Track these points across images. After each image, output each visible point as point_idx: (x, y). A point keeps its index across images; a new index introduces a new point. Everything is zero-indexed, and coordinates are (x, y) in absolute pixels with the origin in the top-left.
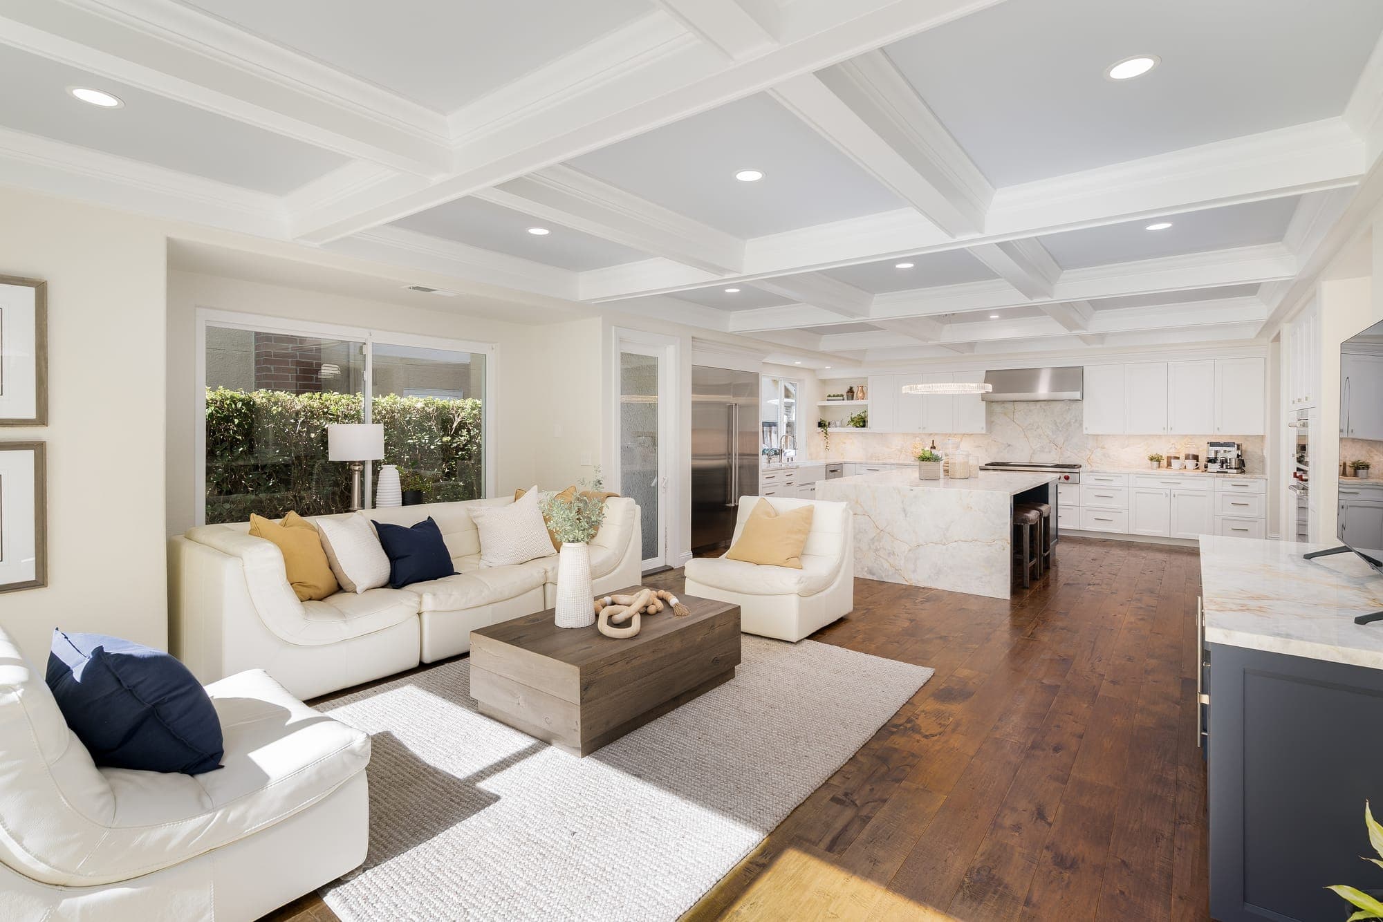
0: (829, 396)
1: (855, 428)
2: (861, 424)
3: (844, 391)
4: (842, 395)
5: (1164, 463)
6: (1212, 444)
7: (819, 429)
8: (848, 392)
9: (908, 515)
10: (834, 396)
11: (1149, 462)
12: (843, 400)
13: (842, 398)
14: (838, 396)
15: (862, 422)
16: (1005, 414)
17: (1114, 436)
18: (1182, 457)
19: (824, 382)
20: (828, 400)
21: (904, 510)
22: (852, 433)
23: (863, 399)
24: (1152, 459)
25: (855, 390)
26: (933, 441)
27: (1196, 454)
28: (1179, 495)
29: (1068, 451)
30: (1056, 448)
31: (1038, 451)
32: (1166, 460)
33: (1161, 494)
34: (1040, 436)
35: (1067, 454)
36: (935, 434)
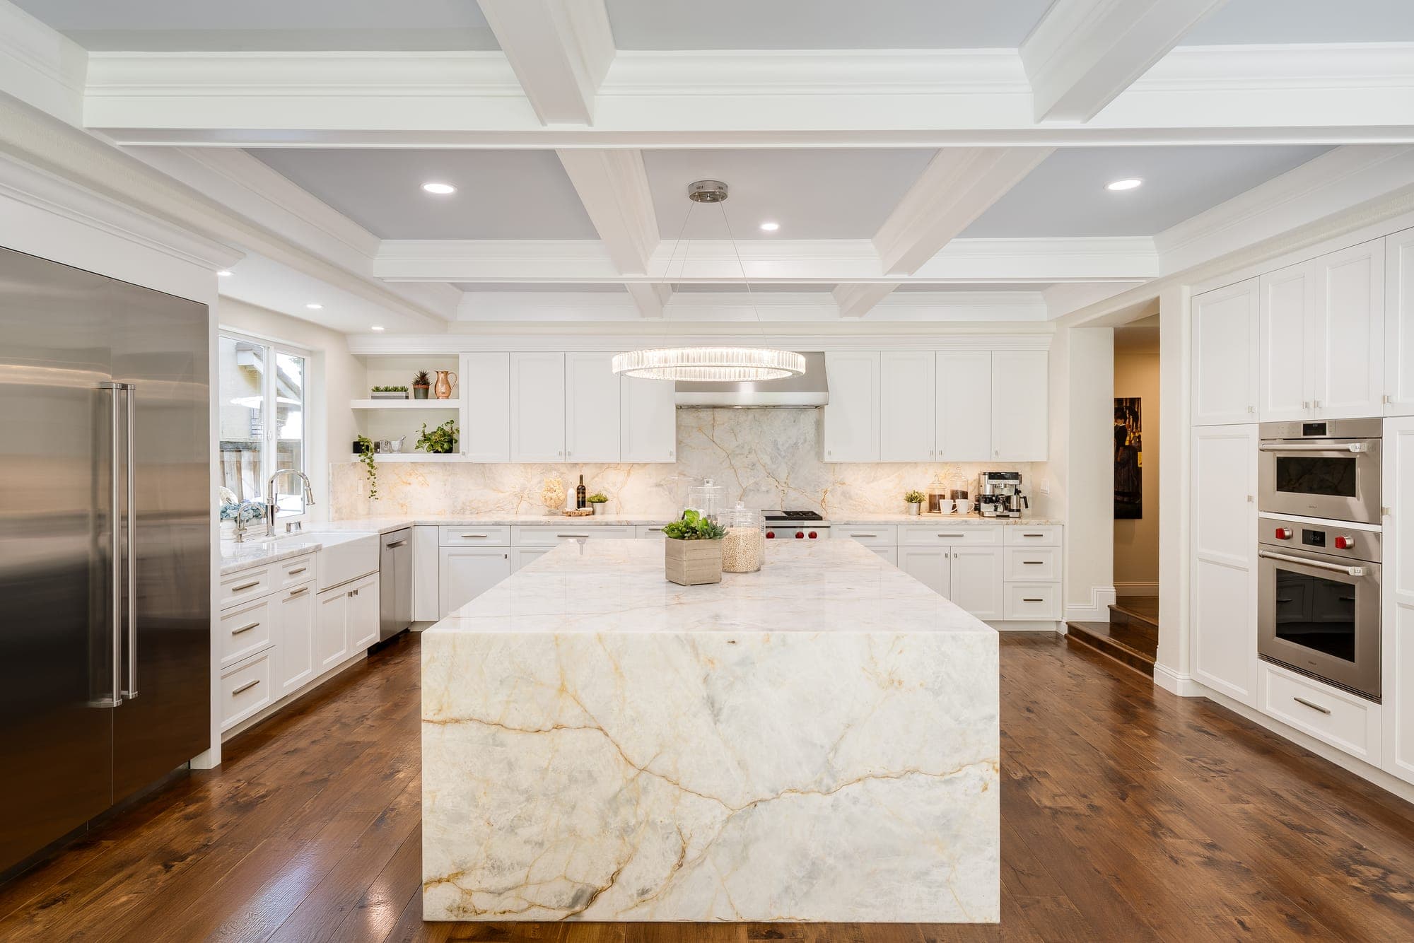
0: (377, 389)
1: (432, 455)
2: (446, 446)
3: (407, 379)
4: (404, 389)
5: (925, 505)
6: (993, 476)
7: (356, 458)
8: (417, 383)
9: (722, 718)
10: (387, 390)
11: (907, 504)
12: (407, 397)
13: (404, 394)
14: (395, 390)
15: (445, 442)
16: (700, 429)
17: (857, 464)
18: (948, 495)
19: (363, 362)
20: (373, 398)
21: (711, 702)
22: (423, 464)
23: (447, 397)
24: (911, 499)
25: (432, 378)
26: (581, 477)
27: (965, 490)
28: (961, 554)
29: (795, 489)
30: (777, 484)
31: (750, 490)
32: (928, 501)
33: (939, 554)
34: (754, 465)
35: (793, 494)
36: (584, 464)
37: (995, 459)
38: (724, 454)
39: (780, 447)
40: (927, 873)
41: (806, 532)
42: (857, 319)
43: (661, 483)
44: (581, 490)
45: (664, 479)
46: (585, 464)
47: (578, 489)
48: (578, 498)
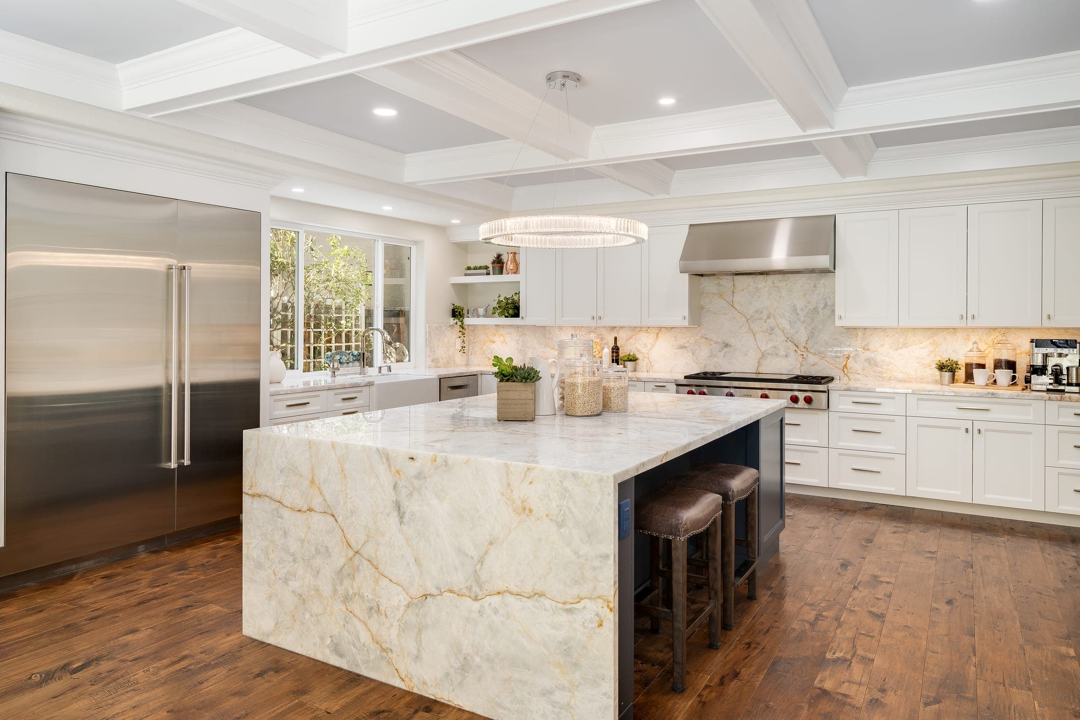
0: (469, 268)
1: (503, 318)
2: (511, 311)
3: (487, 260)
4: (486, 268)
5: (961, 374)
6: (1039, 343)
7: (452, 321)
8: (494, 262)
9: (405, 520)
10: (475, 268)
11: (937, 372)
12: (488, 274)
13: (485, 271)
14: (480, 268)
15: (512, 309)
16: (721, 295)
17: (883, 329)
18: (990, 364)
19: (464, 248)
20: (466, 275)
21: (398, 506)
22: (503, 326)
23: (515, 273)
24: (941, 367)
25: (504, 258)
26: (616, 339)
27: (1012, 359)
28: (986, 430)
29: (815, 354)
30: (796, 349)
31: (769, 354)
32: (963, 369)
33: (959, 428)
34: (772, 330)
35: (812, 359)
36: (620, 327)
37: (1047, 323)
38: (744, 319)
39: (799, 312)
40: (551, 692)
41: (801, 396)
42: (862, 178)
43: (685, 346)
44: (616, 350)
45: (688, 342)
46: (622, 327)
47: (613, 349)
48: (612, 356)
